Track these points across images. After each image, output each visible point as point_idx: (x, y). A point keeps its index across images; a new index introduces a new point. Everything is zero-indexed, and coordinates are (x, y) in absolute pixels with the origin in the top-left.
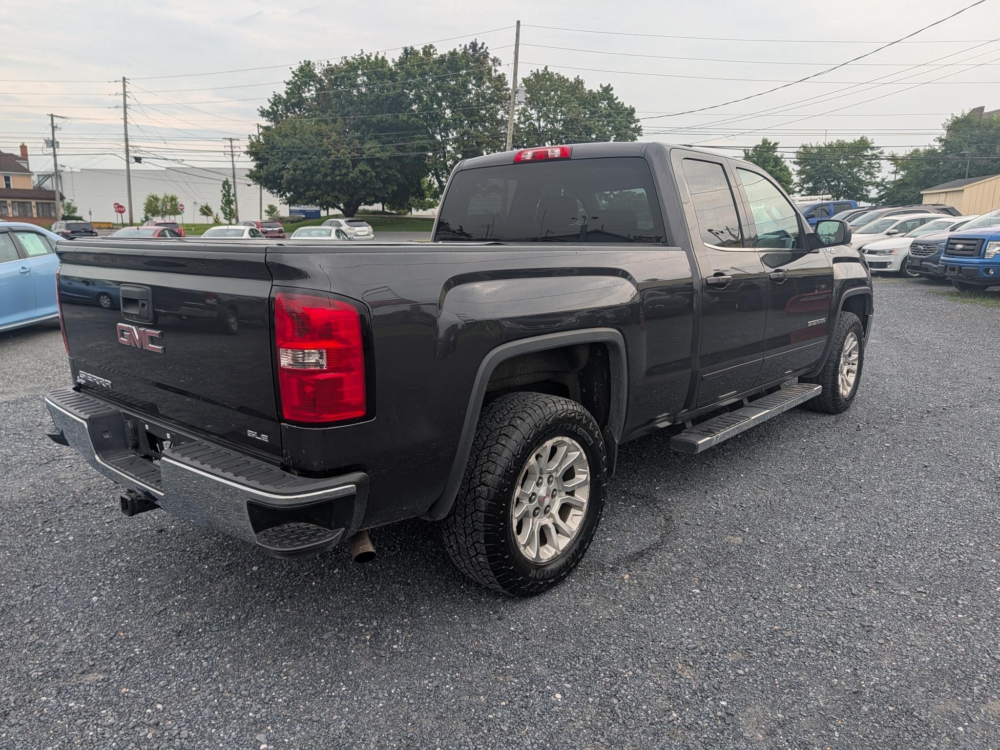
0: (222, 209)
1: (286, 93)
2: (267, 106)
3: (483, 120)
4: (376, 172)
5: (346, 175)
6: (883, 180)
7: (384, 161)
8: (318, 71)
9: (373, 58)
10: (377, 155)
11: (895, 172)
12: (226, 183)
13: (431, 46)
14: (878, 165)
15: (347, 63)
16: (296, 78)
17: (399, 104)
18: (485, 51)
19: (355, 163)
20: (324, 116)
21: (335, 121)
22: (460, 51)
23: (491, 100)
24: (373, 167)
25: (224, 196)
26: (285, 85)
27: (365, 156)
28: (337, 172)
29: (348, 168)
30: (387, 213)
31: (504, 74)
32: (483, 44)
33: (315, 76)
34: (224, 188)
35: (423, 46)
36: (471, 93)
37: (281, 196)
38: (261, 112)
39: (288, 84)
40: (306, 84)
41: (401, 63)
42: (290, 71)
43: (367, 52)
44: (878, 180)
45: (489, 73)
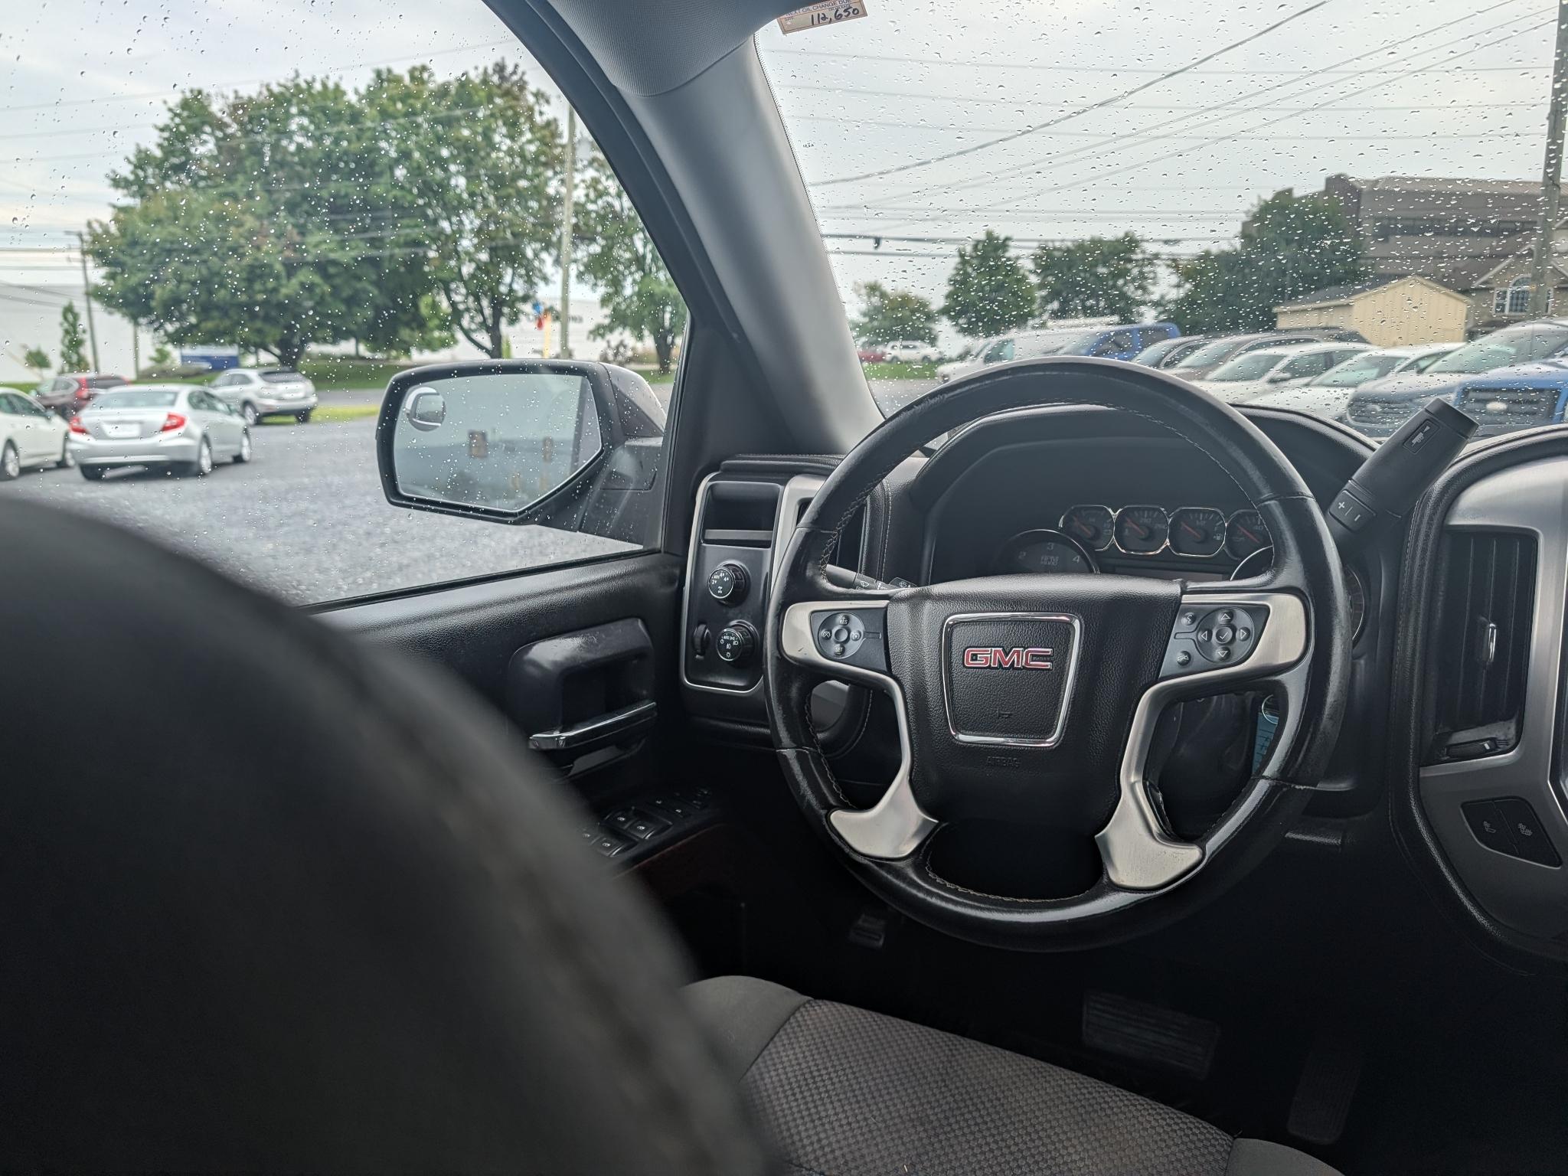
0: (63, 355)
1: (160, 146)
2: (126, 171)
3: (521, 195)
4: (333, 287)
5: (275, 290)
6: (1162, 297)
7: (347, 268)
8: (216, 107)
9: (318, 86)
10: (332, 256)
11: (1178, 286)
12: (69, 310)
13: (424, 68)
14: (1152, 275)
15: (271, 94)
16: (177, 120)
17: (368, 165)
18: (521, 79)
19: (291, 269)
20: (231, 188)
21: (250, 195)
22: (475, 76)
23: (535, 161)
24: (327, 277)
25: (67, 332)
26: (157, 133)
27: (310, 258)
28: (258, 286)
29: (277, 278)
30: (363, 358)
31: (555, 120)
32: (516, 66)
33: (211, 114)
34: (65, 318)
35: (409, 67)
36: (499, 150)
37: (156, 330)
38: (114, 180)
39: (162, 130)
40: (196, 130)
41: (371, 96)
42: (164, 108)
43: (305, 76)
44: (1155, 297)
45: (530, 118)
